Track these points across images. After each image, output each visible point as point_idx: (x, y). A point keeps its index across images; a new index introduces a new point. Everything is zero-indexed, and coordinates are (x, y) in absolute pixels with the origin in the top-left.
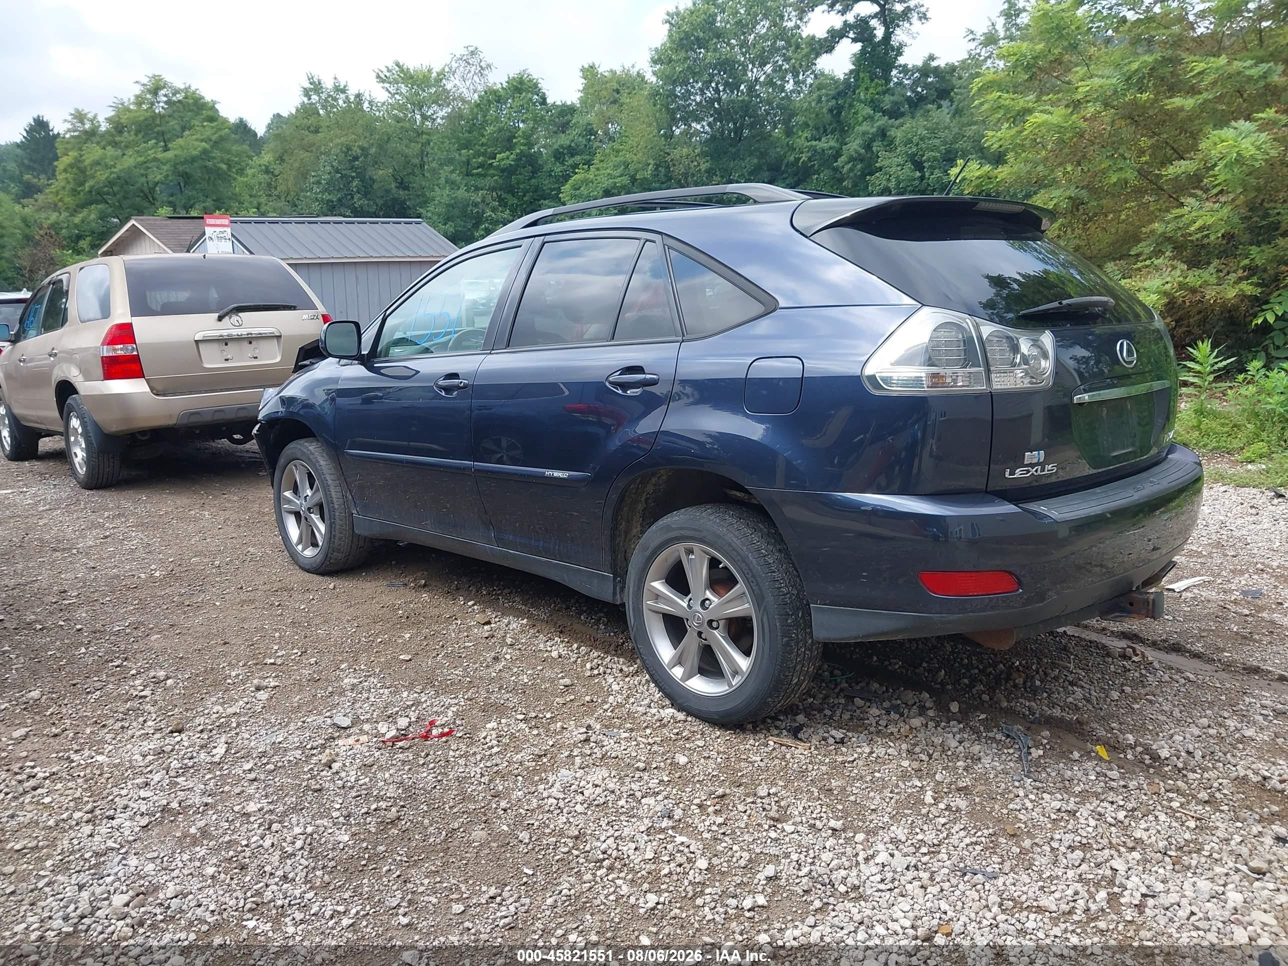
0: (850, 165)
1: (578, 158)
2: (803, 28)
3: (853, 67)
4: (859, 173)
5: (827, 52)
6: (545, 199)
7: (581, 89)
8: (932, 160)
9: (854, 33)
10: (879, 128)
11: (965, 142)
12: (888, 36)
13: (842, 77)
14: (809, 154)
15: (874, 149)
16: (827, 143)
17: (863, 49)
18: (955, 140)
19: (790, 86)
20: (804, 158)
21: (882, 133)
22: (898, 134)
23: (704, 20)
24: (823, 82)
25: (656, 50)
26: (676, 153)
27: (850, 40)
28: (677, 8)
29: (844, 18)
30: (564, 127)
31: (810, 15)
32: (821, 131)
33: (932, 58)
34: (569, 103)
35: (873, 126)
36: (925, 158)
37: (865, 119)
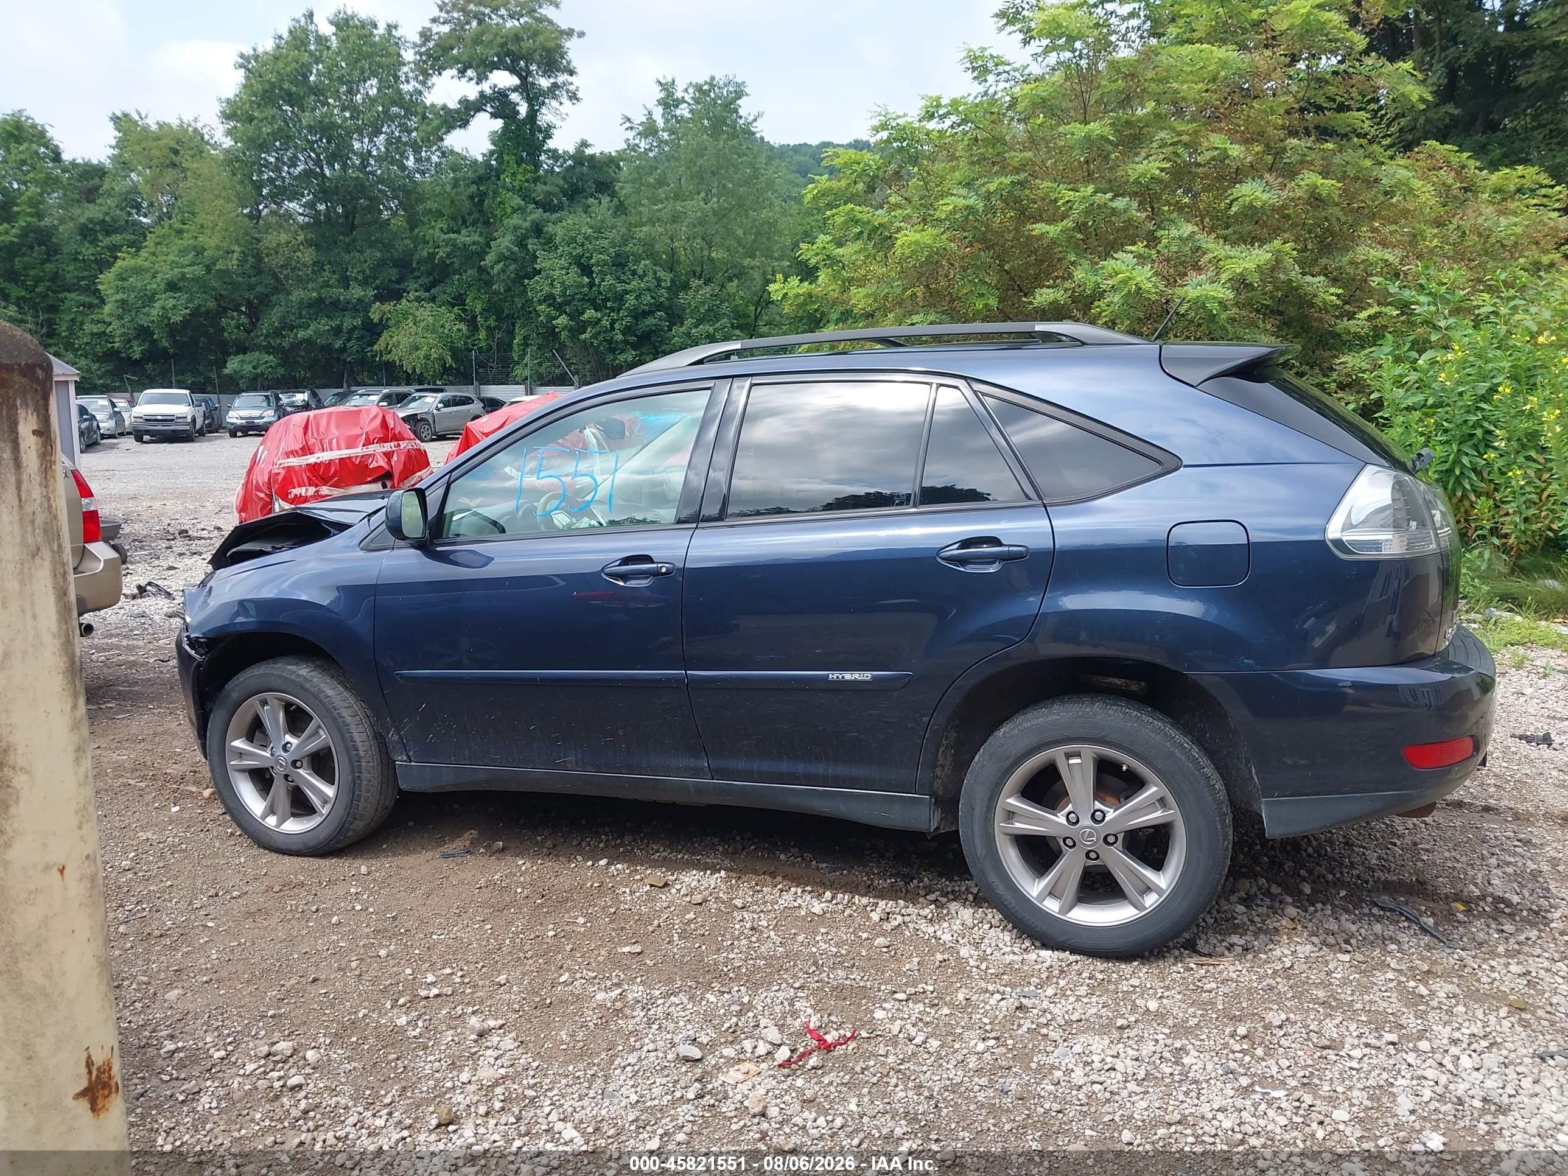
0: (501, 265)
1: (117, 238)
2: (426, 94)
3: (493, 147)
4: (513, 275)
5: (460, 127)
6: (69, 291)
7: (114, 143)
8: (601, 263)
9: (492, 107)
10: (533, 222)
11: (635, 245)
12: (532, 115)
13: (480, 159)
14: (448, 249)
15: (530, 247)
16: (467, 237)
17: (505, 128)
18: (625, 241)
19: (410, 162)
20: (442, 254)
21: (537, 230)
22: (558, 231)
23: (296, 70)
24: (456, 161)
25: (228, 101)
26: (271, 240)
27: (488, 115)
28: (255, 50)
29: (479, 88)
30: (91, 195)
31: (435, 79)
32: (459, 221)
33: (584, 144)
34: (95, 162)
35: (525, 220)
36: (593, 261)
37: (514, 211)
